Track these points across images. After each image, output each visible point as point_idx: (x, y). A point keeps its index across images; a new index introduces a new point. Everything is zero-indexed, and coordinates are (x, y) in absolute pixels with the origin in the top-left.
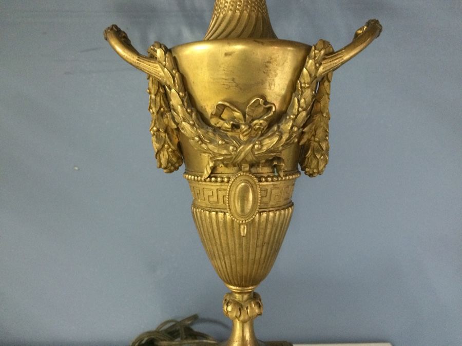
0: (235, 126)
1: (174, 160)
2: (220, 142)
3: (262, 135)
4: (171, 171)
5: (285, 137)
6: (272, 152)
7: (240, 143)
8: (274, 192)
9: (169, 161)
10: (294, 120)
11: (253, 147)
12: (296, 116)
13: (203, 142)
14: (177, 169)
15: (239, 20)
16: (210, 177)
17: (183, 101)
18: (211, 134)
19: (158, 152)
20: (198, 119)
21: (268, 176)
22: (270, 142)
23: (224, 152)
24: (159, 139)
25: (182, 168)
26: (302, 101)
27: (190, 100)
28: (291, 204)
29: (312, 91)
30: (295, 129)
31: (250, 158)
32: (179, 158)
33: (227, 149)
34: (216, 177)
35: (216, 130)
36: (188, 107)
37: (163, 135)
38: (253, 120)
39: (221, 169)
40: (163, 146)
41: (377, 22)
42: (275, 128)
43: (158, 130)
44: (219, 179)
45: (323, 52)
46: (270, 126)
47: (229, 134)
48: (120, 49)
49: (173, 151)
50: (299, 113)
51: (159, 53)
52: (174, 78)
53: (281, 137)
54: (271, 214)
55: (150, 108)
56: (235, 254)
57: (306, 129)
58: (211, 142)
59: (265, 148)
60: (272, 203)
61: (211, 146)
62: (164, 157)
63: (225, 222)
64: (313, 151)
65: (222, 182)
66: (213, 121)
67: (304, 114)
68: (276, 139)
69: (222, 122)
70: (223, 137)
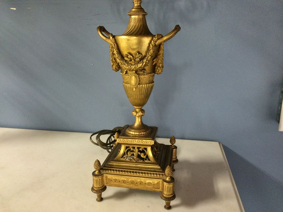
0: (131, 60)
1: (117, 68)
2: (126, 65)
3: (138, 63)
4: (116, 71)
5: (144, 64)
6: (140, 68)
7: (132, 65)
8: (144, 79)
9: (115, 68)
10: (147, 59)
11: (135, 66)
12: (148, 58)
13: (122, 65)
14: (119, 70)
15: (135, 26)
16: (125, 74)
17: (117, 52)
18: (124, 62)
19: (113, 65)
20: (121, 57)
21: (142, 74)
22: (140, 65)
23: (128, 68)
24: (112, 61)
25: (120, 70)
26: (150, 53)
27: (120, 52)
28: (153, 82)
29: (153, 50)
30: (147, 61)
31: (134, 69)
32: (118, 68)
33: (128, 67)
34: (127, 74)
35: (126, 61)
36: (119, 54)
37: (114, 60)
38: (136, 58)
39: (128, 72)
40: (114, 64)
41: (178, 25)
42: (142, 61)
43: (112, 59)
44: (128, 75)
45: (157, 38)
46: (141, 60)
47: (129, 62)
48: (101, 35)
49: (117, 65)
50: (149, 57)
51: (111, 38)
52: (115, 45)
53: (143, 64)
54: (144, 85)
55: (110, 52)
56: (134, 96)
57: (154, 60)
58: (124, 64)
59: (138, 67)
60: (143, 82)
61: (124, 66)
62: (114, 67)
63: (130, 87)
64: (158, 67)
65: (129, 75)
66: (125, 58)
67: (150, 57)
68: (141, 64)
69: (127, 59)
70: (128, 63)
